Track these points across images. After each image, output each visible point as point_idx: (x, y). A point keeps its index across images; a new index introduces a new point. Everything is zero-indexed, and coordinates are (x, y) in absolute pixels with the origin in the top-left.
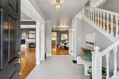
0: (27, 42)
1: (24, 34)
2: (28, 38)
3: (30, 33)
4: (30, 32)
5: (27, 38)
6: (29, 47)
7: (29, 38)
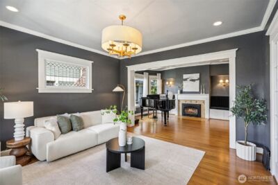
0: (179, 101)
1: (171, 83)
2: (182, 92)
3: (186, 80)
4: (185, 76)
5: (179, 91)
6: (184, 114)
7: (184, 90)
